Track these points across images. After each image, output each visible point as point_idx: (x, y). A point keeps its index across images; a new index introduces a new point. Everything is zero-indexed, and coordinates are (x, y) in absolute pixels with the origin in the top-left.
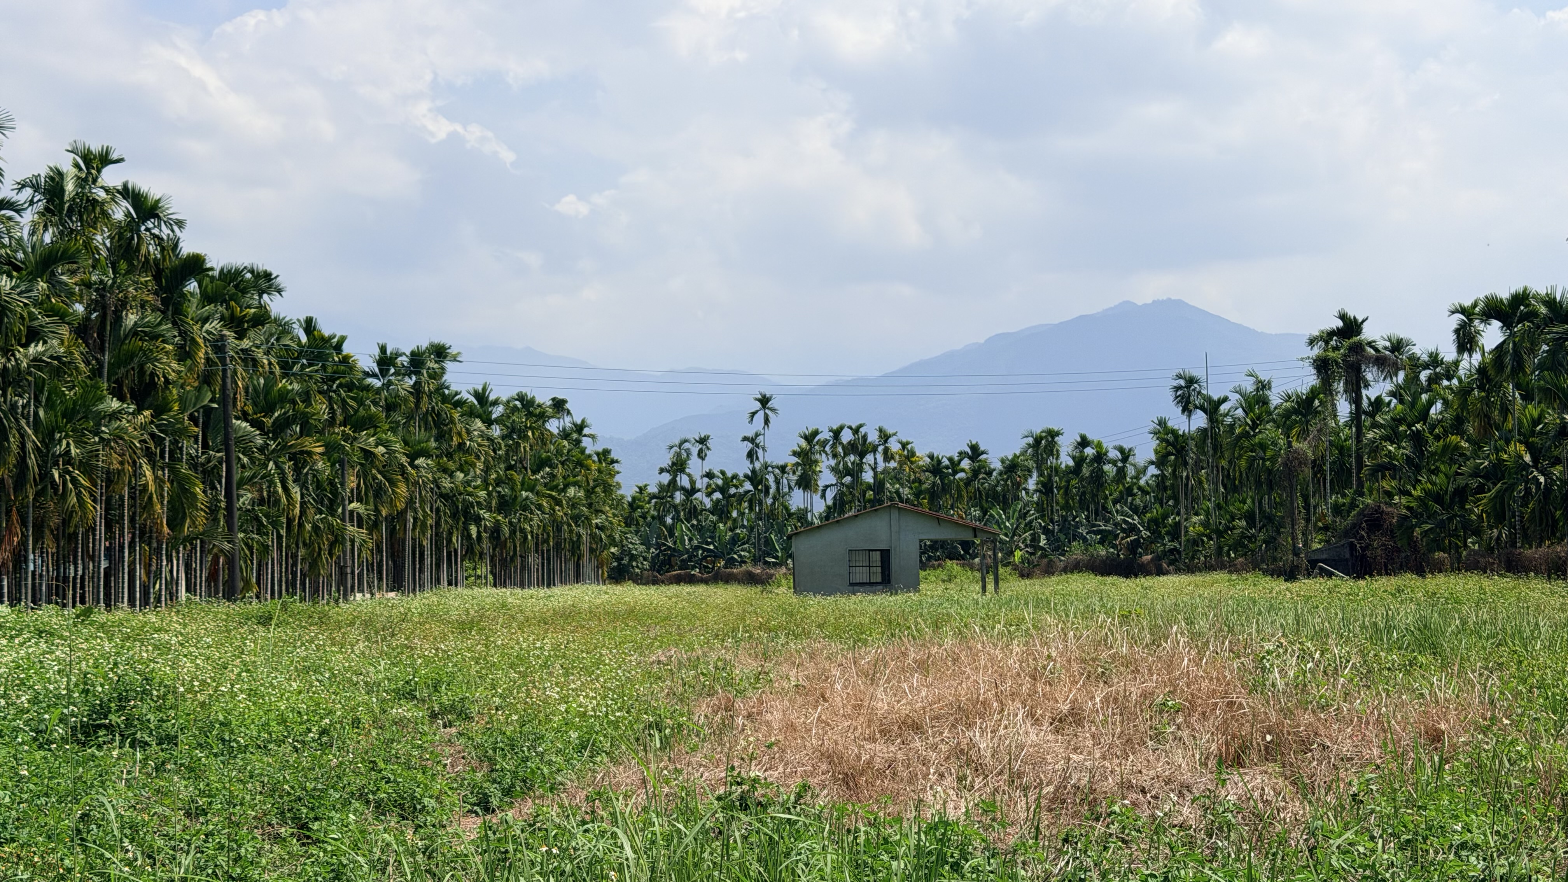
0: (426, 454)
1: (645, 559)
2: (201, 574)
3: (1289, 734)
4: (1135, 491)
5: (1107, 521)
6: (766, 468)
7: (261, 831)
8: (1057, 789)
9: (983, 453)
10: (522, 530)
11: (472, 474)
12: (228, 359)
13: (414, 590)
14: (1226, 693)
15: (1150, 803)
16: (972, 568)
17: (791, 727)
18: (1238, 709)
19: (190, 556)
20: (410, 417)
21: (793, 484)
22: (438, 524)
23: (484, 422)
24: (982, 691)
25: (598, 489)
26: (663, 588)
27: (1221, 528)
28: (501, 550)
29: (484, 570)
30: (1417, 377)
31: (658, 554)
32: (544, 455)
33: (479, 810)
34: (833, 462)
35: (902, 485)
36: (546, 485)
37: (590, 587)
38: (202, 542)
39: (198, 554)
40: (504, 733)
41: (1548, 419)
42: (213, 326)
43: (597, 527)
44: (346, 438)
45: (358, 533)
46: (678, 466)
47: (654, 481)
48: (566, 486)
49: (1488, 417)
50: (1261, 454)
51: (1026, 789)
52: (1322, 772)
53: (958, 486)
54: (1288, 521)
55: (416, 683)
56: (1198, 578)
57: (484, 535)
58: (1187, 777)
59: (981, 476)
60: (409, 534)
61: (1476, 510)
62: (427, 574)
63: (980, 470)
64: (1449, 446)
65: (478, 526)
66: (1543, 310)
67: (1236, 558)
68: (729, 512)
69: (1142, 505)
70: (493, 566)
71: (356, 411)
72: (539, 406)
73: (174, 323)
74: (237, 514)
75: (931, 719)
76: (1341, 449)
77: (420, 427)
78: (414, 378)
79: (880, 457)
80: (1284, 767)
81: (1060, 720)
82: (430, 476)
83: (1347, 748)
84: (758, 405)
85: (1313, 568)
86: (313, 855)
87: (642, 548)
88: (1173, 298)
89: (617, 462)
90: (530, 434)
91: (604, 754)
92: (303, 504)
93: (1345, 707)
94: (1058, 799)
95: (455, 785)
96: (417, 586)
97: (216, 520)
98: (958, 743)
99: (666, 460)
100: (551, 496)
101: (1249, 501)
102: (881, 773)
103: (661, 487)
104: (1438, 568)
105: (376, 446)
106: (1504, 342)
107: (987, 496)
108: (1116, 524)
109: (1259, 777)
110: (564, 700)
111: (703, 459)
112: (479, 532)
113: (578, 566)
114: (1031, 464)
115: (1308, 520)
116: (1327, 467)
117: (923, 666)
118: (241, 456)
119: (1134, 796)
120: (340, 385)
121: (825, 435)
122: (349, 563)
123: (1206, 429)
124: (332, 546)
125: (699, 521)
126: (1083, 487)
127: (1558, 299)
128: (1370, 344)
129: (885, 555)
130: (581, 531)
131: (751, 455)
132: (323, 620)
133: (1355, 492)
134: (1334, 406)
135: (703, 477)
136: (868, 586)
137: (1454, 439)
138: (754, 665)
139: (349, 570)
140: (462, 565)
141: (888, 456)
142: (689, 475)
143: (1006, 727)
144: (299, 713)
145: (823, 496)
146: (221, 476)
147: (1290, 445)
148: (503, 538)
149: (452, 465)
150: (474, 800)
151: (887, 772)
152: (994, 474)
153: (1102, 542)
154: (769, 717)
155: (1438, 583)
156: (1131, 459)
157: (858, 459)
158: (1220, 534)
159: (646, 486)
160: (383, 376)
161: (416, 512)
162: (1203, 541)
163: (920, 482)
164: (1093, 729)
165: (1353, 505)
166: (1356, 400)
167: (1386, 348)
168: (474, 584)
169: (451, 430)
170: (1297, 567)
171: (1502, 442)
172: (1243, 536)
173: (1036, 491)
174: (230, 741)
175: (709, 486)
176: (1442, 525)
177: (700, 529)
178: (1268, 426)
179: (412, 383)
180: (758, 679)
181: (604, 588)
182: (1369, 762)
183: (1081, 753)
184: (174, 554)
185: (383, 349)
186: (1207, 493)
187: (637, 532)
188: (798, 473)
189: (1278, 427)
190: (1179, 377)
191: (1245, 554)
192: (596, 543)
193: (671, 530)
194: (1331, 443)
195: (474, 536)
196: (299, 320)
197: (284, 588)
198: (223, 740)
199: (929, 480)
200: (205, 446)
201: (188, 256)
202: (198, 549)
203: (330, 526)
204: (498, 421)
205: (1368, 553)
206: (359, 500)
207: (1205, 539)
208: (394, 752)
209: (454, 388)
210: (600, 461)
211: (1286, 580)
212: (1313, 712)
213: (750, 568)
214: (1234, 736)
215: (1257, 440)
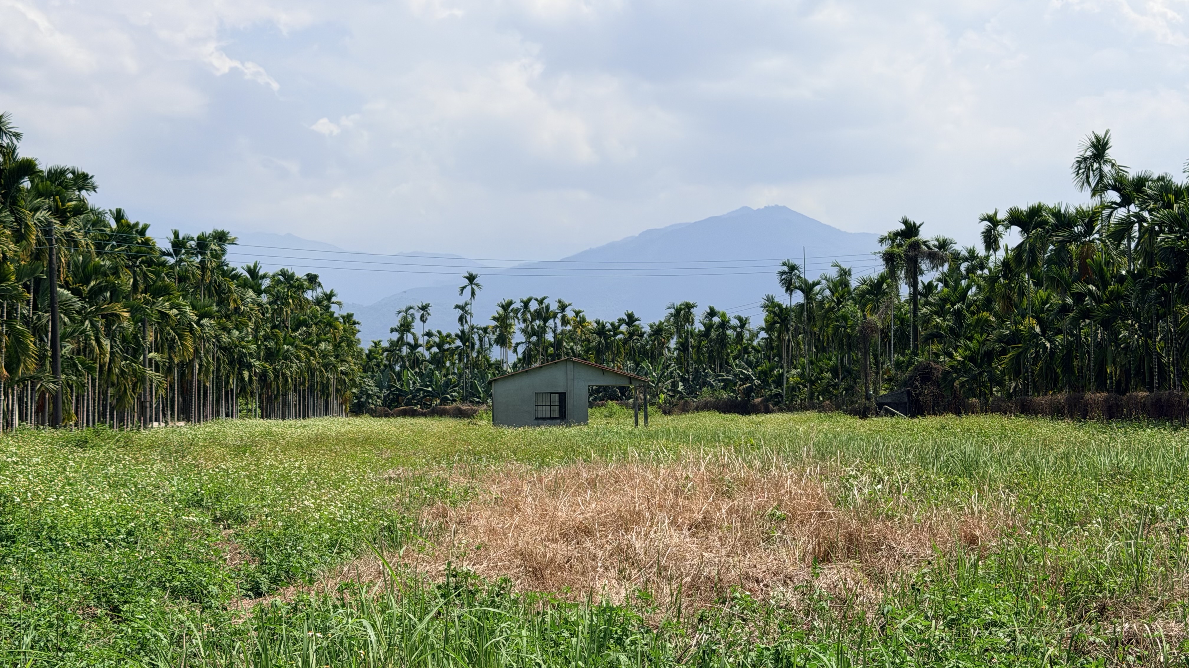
0: (210, 316)
1: (378, 397)
2: (31, 406)
3: (865, 538)
4: (750, 350)
5: (728, 372)
6: (473, 329)
7: (81, 612)
8: (693, 579)
9: (637, 320)
10: (284, 376)
11: (245, 331)
12: (54, 241)
13: (199, 421)
14: (818, 506)
15: (762, 590)
16: (627, 406)
17: (492, 531)
18: (828, 518)
19: (22, 392)
20: (197, 287)
21: (492, 342)
22: (218, 369)
23: (255, 292)
24: (637, 505)
25: (343, 344)
26: (392, 420)
27: (813, 378)
28: (267, 389)
29: (254, 405)
30: (959, 268)
31: (389, 394)
32: (302, 318)
33: (252, 594)
34: (523, 326)
35: (575, 343)
36: (303, 340)
37: (336, 419)
38: (32, 382)
39: (29, 392)
40: (272, 535)
41: (1053, 300)
42: (41, 215)
43: (342, 372)
44: (147, 302)
45: (156, 376)
46: (405, 327)
47: (386, 339)
48: (319, 342)
49: (1009, 298)
50: (844, 324)
51: (670, 580)
52: (889, 566)
53: (618, 345)
54: (862, 374)
55: (203, 494)
56: (795, 416)
57: (254, 378)
58: (790, 570)
59: (635, 337)
60: (196, 377)
61: (999, 366)
62: (209, 408)
63: (635, 333)
64: (981, 319)
65: (250, 371)
66: (1052, 220)
67: (823, 401)
68: (444, 363)
69: (755, 360)
70: (261, 402)
71: (155, 282)
72: (297, 280)
73: (12, 212)
74: (60, 360)
75: (599, 525)
76: (902, 321)
77: (204, 294)
78: (200, 257)
79: (558, 322)
80: (861, 562)
81: (696, 527)
82: (212, 333)
83: (907, 548)
84: (467, 282)
85: (880, 409)
86: (123, 630)
87: (377, 389)
88: (780, 205)
89: (358, 323)
90: (290, 301)
91: (348, 551)
92: (112, 353)
93: (906, 517)
94: (694, 586)
95: (233, 575)
96: (202, 417)
97: (43, 365)
98: (619, 544)
99: (396, 322)
100: (306, 349)
101: (834, 358)
102: (561, 567)
103: (392, 344)
104: (971, 410)
105: (171, 309)
106: (1023, 243)
107: (639, 353)
108: (735, 375)
109: (843, 570)
110: (318, 509)
111: (424, 322)
112: (250, 376)
113: (327, 403)
114: (673, 329)
115: (877, 373)
116: (892, 334)
117: (592, 483)
118: (62, 315)
119: (751, 585)
120: (142, 262)
121: (518, 305)
122: (148, 399)
123: (803, 304)
124: (135, 386)
125: (420, 369)
126: (712, 346)
127: (1063, 212)
128: (925, 243)
129: (563, 397)
130: (330, 376)
131: (461, 319)
132: (127, 443)
133: (912, 353)
134: (897, 288)
135: (423, 336)
136: (550, 420)
137: (985, 314)
138: (464, 482)
139: (148, 405)
140: (236, 403)
141: (565, 321)
142: (413, 334)
143: (655, 532)
144: (110, 518)
145: (515, 351)
146: (47, 332)
147: (865, 316)
148: (269, 381)
149: (230, 325)
150: (248, 586)
151: (566, 566)
152: (645, 336)
153: (724, 388)
154: (476, 523)
155: (971, 421)
156: (747, 326)
157: (542, 323)
158: (812, 383)
159: (379, 342)
160: (176, 256)
161: (201, 360)
162: (799, 388)
163: (589, 341)
164: (720, 533)
165: (910, 363)
166: (914, 284)
167: (935, 246)
168: (246, 416)
169: (229, 297)
170: (868, 408)
171: (1019, 317)
172: (829, 385)
173: (676, 349)
174: (55, 540)
175: (428, 342)
176: (974, 378)
177: (420, 374)
178: (849, 303)
179: (198, 261)
180: (466, 493)
181: (347, 419)
182: (924, 559)
183: (711, 551)
184: (10, 391)
185: (176, 234)
186: (803, 352)
187: (372, 377)
188: (497, 333)
189: (856, 304)
190: (784, 264)
191: (831, 398)
192: (341, 385)
193: (399, 375)
194: (895, 316)
195: (247, 379)
196: (110, 210)
197: (96, 418)
198: (51, 539)
199: (596, 340)
200: (35, 307)
201: (23, 159)
202: (29, 387)
203: (134, 370)
204: (265, 291)
205: (921, 398)
206: (157, 350)
207: (801, 386)
208: (185, 550)
209: (231, 266)
210: (345, 323)
211: (860, 418)
212: (883, 521)
213: (459, 405)
214: (824, 539)
215: (841, 313)
